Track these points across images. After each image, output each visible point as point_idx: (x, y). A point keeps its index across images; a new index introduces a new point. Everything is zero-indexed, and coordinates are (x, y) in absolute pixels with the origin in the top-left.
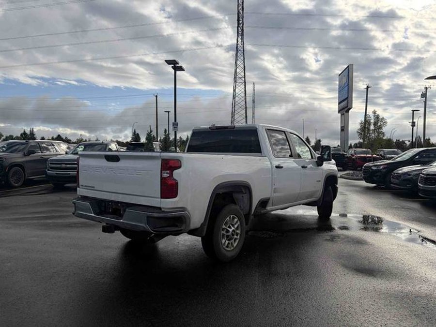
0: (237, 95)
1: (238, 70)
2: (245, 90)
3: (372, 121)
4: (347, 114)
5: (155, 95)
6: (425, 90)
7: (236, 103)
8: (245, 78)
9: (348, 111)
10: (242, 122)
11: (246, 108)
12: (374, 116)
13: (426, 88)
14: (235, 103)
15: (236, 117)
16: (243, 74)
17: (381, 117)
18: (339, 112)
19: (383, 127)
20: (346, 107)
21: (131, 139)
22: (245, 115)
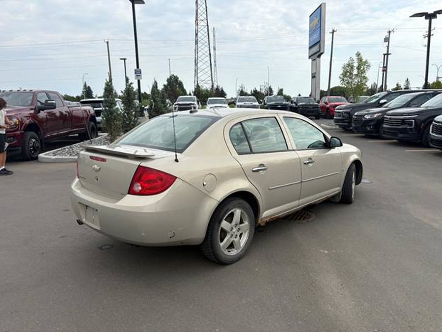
0: (199, 39)
1: (199, 11)
2: (208, 34)
3: (356, 65)
4: (318, 59)
5: (106, 41)
6: (388, 34)
7: (199, 49)
8: (207, 20)
9: (319, 56)
10: (206, 70)
11: (210, 54)
12: (358, 59)
13: (390, 32)
14: (197, 49)
15: (199, 65)
16: (205, 16)
17: (364, 60)
18: (310, 57)
19: (366, 71)
20: (318, 52)
21: (82, 92)
22: (209, 62)
